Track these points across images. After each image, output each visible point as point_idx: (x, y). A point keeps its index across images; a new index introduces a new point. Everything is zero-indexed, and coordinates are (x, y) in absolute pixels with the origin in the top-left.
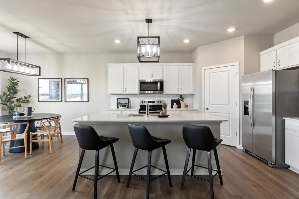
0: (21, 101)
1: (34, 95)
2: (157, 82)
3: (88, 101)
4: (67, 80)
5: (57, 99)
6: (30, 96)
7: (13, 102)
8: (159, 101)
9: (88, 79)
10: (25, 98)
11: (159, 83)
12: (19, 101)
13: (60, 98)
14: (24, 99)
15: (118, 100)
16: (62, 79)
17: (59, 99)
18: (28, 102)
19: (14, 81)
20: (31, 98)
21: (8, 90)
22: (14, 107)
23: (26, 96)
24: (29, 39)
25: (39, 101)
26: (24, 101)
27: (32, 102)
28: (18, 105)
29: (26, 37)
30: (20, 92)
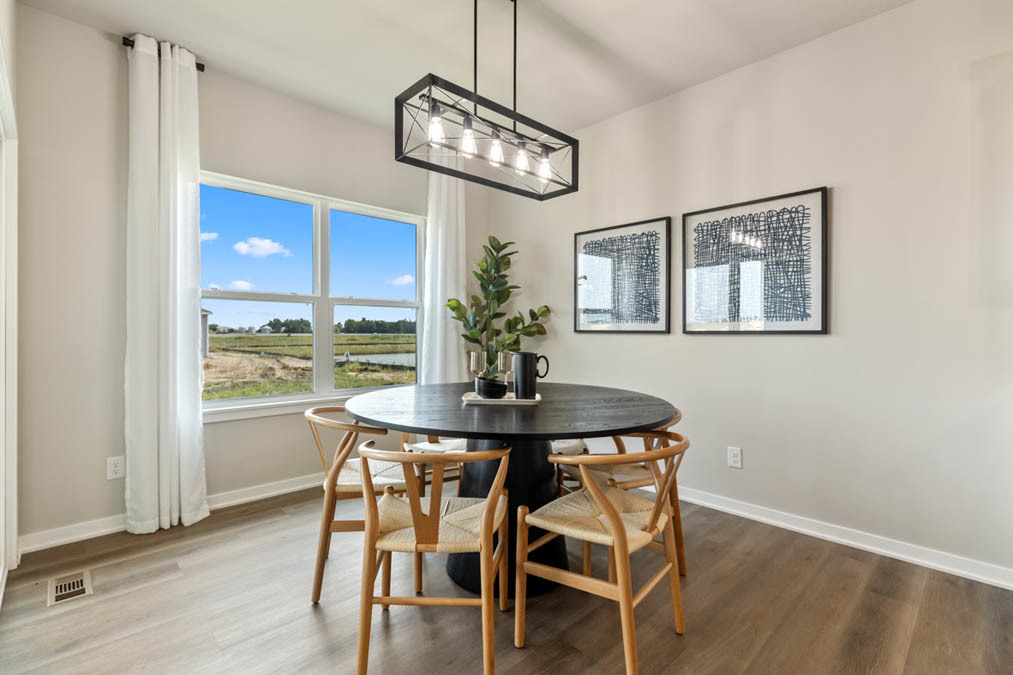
0: (520, 327)
1: (561, 305)
4: (694, 222)
5: (647, 320)
6: (547, 311)
7: (498, 333)
9: (825, 193)
10: (533, 315)
12: (515, 327)
13: (662, 315)
14: (528, 321)
16: (669, 220)
17: (656, 320)
18: (542, 331)
19: (501, 254)
20: (552, 315)
21: (482, 285)
22: (497, 352)
23: (536, 311)
25: (576, 331)
26: (529, 326)
27: (555, 332)
28: (508, 342)
30: (518, 294)
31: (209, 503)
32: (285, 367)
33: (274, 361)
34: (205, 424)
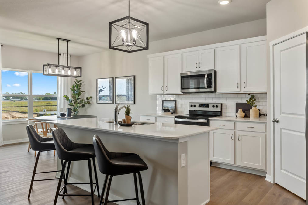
0: (83, 102)
1: (94, 96)
2: (204, 75)
3: (134, 103)
5: (109, 101)
6: (91, 98)
8: (215, 105)
9: (134, 76)
10: (87, 99)
11: (206, 76)
13: (112, 99)
14: (86, 100)
15: (164, 102)
17: (111, 101)
18: (90, 103)
19: (79, 83)
21: (73, 92)
23: (89, 98)
24: (70, 42)
25: (97, 103)
26: (86, 102)
29: (68, 41)
30: (84, 93)
31: (4, 143)
32: (13, 117)
33: (7, 114)
34: (3, 125)
